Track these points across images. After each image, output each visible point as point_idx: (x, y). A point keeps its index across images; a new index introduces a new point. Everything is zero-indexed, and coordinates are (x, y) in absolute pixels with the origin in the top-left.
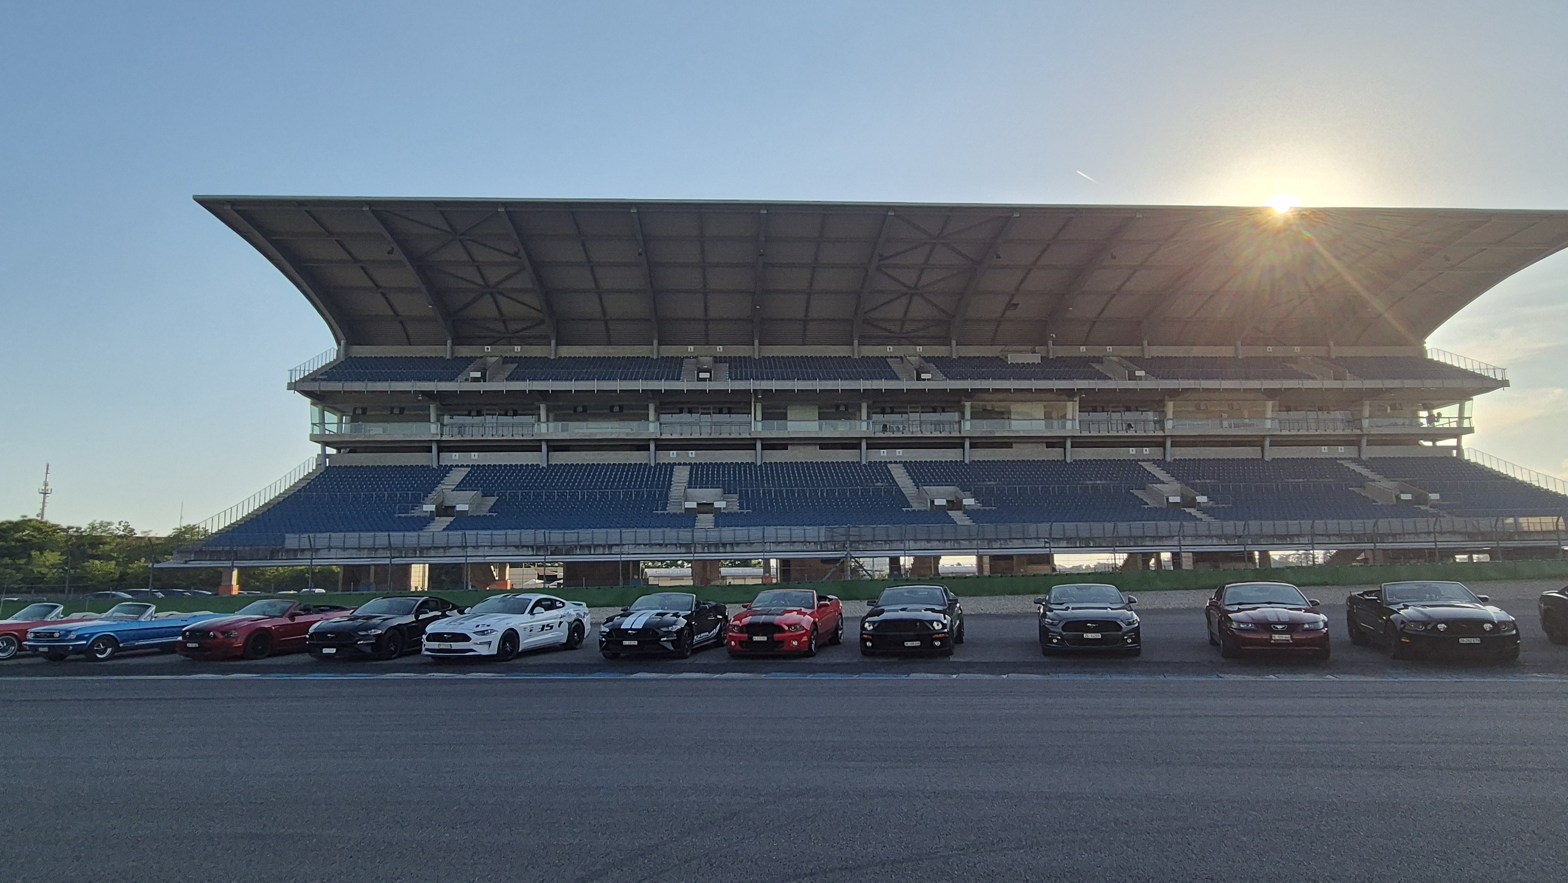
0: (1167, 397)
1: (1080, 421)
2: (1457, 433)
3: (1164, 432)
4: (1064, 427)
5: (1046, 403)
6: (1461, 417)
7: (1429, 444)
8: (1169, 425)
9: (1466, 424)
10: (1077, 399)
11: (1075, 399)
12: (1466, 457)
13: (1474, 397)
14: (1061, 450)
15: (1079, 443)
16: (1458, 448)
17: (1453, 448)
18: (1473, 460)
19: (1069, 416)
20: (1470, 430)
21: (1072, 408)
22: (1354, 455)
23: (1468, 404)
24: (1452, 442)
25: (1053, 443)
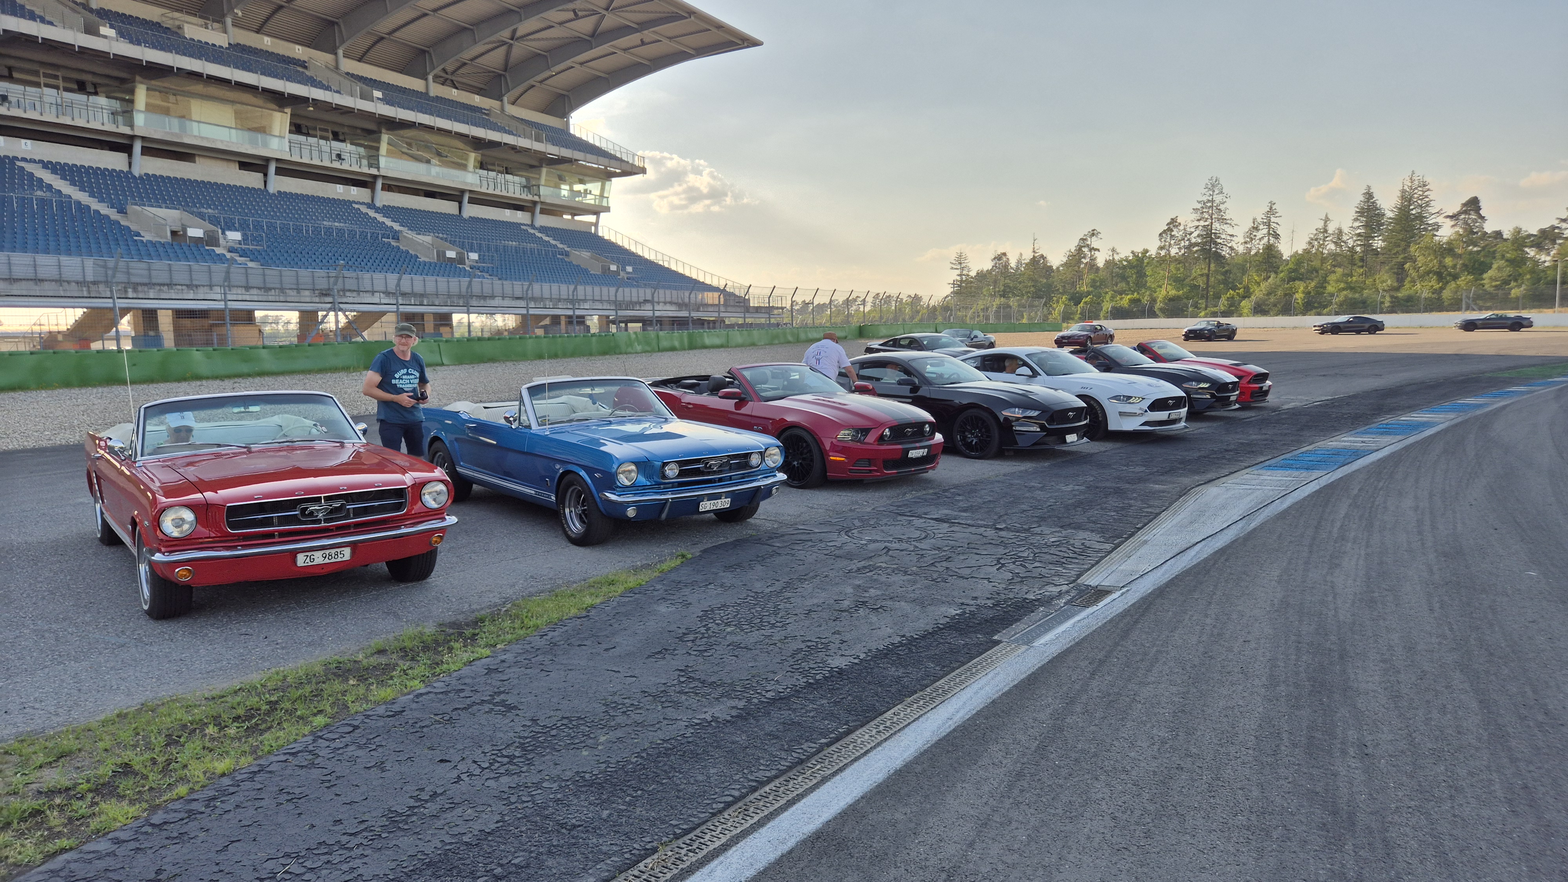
0: (383, 131)
1: (290, 142)
2: (596, 211)
3: (379, 171)
4: (265, 145)
5: (239, 106)
6: (602, 196)
7: (569, 217)
8: (383, 161)
9: (605, 204)
10: (288, 110)
11: (286, 110)
12: (600, 234)
13: (613, 179)
14: (260, 176)
15: (287, 169)
16: (596, 225)
17: (591, 224)
18: (606, 238)
19: (276, 131)
20: (607, 209)
21: (281, 121)
22: (529, 222)
23: (608, 183)
24: (591, 218)
25: (248, 163)
